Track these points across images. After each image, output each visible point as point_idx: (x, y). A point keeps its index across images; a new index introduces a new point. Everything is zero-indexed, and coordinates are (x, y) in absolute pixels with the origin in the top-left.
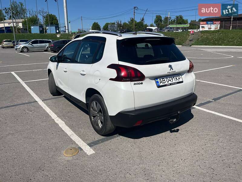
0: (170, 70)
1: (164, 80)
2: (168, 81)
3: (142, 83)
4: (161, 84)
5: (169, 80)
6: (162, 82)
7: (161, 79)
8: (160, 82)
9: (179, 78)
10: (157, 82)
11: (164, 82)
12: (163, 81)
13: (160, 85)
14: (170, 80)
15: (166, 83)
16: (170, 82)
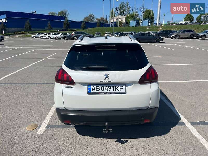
0: (105, 79)
1: (99, 88)
2: (103, 90)
3: (73, 87)
4: (94, 91)
5: (105, 89)
6: (94, 89)
7: (95, 87)
8: (93, 89)
9: (120, 89)
10: (89, 89)
11: (98, 89)
12: (96, 88)
13: (92, 92)
14: (107, 89)
15: (100, 91)
16: (105, 91)
